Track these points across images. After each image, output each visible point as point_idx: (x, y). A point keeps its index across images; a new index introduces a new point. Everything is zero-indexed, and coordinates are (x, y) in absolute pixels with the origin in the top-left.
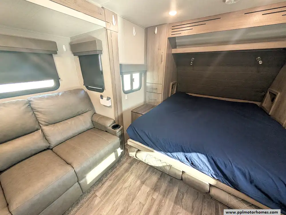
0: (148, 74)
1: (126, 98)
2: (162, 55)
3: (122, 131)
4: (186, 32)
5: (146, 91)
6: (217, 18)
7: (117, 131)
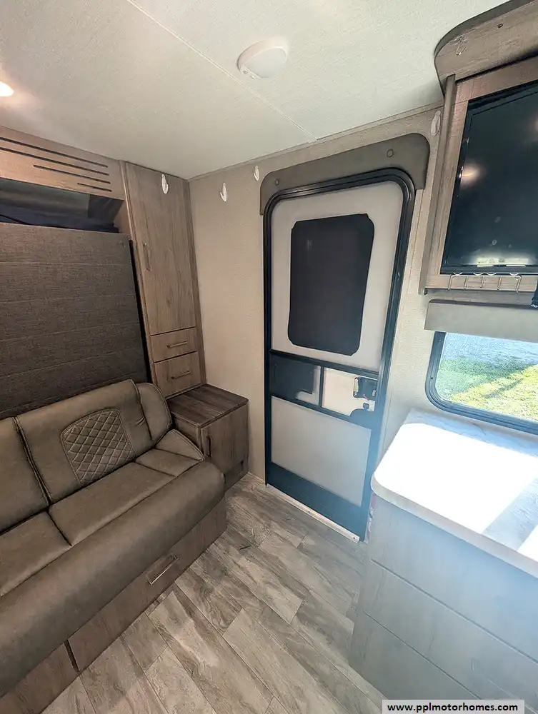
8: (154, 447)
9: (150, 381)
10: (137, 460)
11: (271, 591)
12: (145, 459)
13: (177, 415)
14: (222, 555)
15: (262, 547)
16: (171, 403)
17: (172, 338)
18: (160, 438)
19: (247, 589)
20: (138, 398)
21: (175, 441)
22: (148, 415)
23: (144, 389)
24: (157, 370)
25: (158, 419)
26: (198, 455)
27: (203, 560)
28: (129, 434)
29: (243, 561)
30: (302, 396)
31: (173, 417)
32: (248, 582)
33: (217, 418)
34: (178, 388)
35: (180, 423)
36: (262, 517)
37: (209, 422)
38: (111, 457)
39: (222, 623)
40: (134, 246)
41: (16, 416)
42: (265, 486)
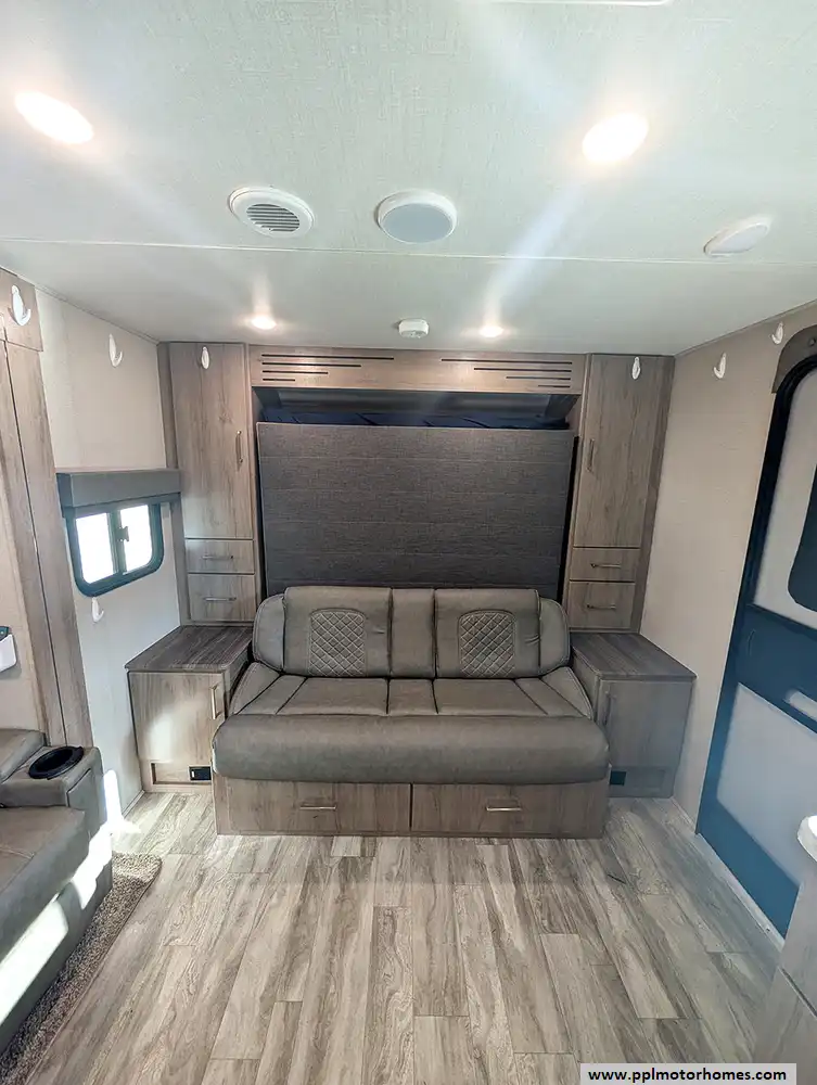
0: (192, 508)
1: (96, 616)
2: (238, 440)
3: (95, 770)
4: (307, 377)
5: (187, 573)
6: (384, 356)
7: (69, 777)
8: (540, 677)
9: (559, 600)
10: (518, 681)
11: (628, 954)
12: (526, 684)
13: (577, 651)
14: (580, 862)
16: (576, 638)
17: (600, 556)
18: (550, 670)
19: (594, 921)
20: (537, 613)
21: (565, 680)
22: (544, 636)
23: (549, 607)
24: (570, 589)
25: (554, 647)
26: (586, 711)
27: (553, 844)
28: (517, 643)
29: (605, 890)
30: (799, 701)
31: (572, 654)
32: (601, 919)
33: (628, 677)
34: (593, 622)
35: (578, 662)
36: (662, 866)
37: (616, 677)
38: (492, 663)
39: (546, 923)
40: (580, 444)
41: (436, 589)
42: (693, 833)
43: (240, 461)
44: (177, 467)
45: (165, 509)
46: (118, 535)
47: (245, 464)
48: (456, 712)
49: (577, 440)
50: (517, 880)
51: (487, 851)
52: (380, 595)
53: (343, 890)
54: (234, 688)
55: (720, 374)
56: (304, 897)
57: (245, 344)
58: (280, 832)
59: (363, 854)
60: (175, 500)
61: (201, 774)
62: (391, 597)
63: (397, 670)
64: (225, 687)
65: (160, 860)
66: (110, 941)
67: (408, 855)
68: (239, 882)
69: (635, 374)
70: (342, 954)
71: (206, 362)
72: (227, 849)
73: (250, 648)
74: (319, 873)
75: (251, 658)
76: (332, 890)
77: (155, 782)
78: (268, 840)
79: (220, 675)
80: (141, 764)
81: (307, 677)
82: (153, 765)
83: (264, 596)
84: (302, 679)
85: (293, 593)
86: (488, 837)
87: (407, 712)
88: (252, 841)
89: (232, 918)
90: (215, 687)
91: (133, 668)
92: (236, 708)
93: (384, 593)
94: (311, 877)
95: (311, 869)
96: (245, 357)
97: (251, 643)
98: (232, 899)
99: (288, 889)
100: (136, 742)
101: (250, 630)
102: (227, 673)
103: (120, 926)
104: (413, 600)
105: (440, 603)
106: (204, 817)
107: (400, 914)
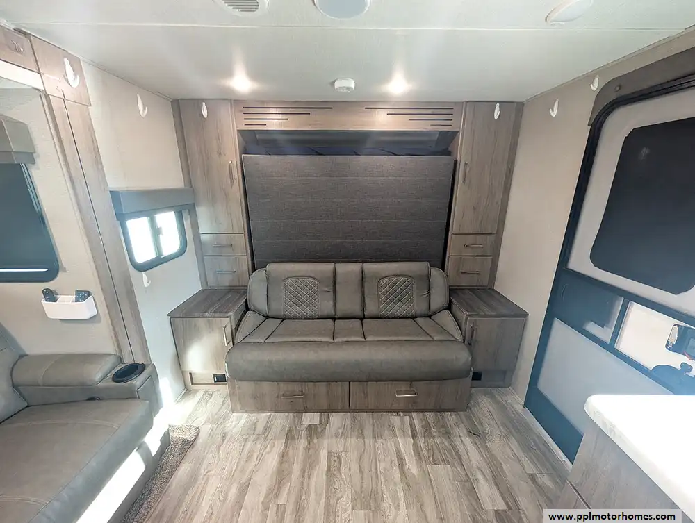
0: (202, 212)
1: (146, 284)
2: (230, 167)
3: (153, 378)
4: (274, 122)
5: (203, 256)
6: (325, 106)
7: (137, 381)
8: (430, 317)
9: (443, 270)
10: (416, 319)
11: (480, 477)
12: (420, 321)
13: (453, 300)
14: (452, 425)
15: (490, 445)
16: (453, 292)
17: (470, 240)
18: (435, 313)
19: (460, 459)
20: (429, 276)
21: (446, 318)
22: (433, 291)
23: (435, 273)
24: (450, 262)
25: (439, 298)
26: (458, 336)
27: (436, 415)
28: (415, 299)
29: (467, 440)
30: (592, 328)
31: (451, 302)
32: (465, 457)
33: (485, 316)
34: (464, 282)
35: (454, 308)
36: (502, 426)
37: (478, 315)
38: (400, 308)
39: (431, 459)
40: (458, 165)
41: (363, 262)
42: (522, 407)
43: (232, 181)
44: (191, 187)
45: (186, 215)
46: (156, 232)
47: (236, 182)
48: (376, 339)
49: (456, 162)
50: (414, 436)
51: (395, 420)
52: (328, 267)
53: (309, 443)
54: (238, 326)
55: (554, 114)
56: (286, 447)
57: (231, 100)
58: (271, 411)
59: (321, 422)
60: (192, 208)
61: (220, 379)
62: (335, 269)
63: (339, 314)
64: (232, 326)
65: (198, 428)
66: (172, 473)
67: (348, 423)
68: (246, 440)
69: (496, 115)
70: (309, 478)
71: (205, 113)
72: (239, 421)
73: (246, 301)
74: (294, 433)
75: (247, 309)
76: (302, 443)
77: (192, 384)
78: (264, 416)
79: (228, 319)
80: (183, 373)
81: (284, 319)
82: (190, 374)
83: (254, 270)
84: (279, 321)
85: (272, 267)
86: (397, 411)
87: (345, 339)
88: (254, 416)
89: (243, 460)
90: (225, 327)
91: (173, 316)
92: (239, 338)
93: (330, 267)
94: (290, 436)
95: (289, 432)
96: (231, 109)
97: (246, 300)
98: (243, 449)
99: (276, 443)
100: (179, 359)
101: (246, 292)
102: (232, 318)
103: (177, 466)
104: (348, 270)
105: (366, 271)
106: (223, 403)
107: (344, 456)
